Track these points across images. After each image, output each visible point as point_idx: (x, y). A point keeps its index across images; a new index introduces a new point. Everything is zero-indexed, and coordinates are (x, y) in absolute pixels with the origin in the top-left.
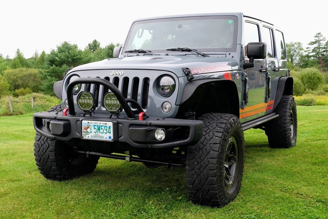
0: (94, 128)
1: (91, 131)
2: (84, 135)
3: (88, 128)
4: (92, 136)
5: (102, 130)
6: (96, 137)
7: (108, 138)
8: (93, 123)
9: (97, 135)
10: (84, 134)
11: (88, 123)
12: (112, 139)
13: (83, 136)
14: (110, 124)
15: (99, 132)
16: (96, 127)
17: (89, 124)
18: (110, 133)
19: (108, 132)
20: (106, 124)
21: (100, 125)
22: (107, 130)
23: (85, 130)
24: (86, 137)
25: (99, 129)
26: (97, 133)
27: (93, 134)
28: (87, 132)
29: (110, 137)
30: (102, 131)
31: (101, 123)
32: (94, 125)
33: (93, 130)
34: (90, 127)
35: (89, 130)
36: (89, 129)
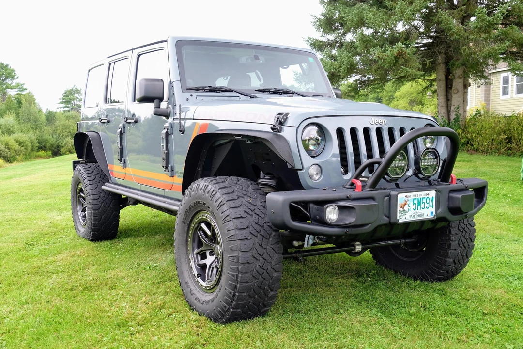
0: (414, 204)
1: (409, 208)
2: (400, 216)
3: (405, 204)
4: (410, 216)
5: (423, 204)
6: (414, 216)
7: (429, 214)
8: (412, 196)
9: (417, 212)
10: (400, 214)
11: (406, 197)
12: (434, 216)
13: (398, 218)
14: (433, 194)
15: (419, 208)
16: (416, 202)
17: (407, 199)
18: (433, 206)
19: (431, 206)
20: (428, 195)
21: (422, 197)
22: (429, 203)
23: (401, 209)
24: (403, 218)
25: (419, 204)
26: (416, 211)
27: (412, 212)
28: (404, 211)
29: (432, 213)
30: (422, 206)
31: (422, 195)
32: (414, 199)
33: (413, 207)
34: (408, 203)
35: (406, 208)
36: (407, 205)
